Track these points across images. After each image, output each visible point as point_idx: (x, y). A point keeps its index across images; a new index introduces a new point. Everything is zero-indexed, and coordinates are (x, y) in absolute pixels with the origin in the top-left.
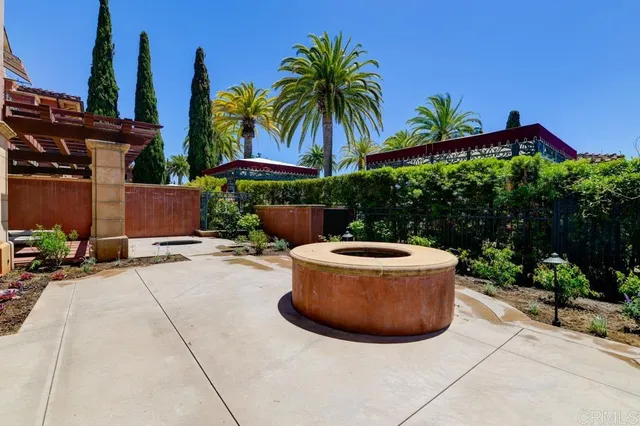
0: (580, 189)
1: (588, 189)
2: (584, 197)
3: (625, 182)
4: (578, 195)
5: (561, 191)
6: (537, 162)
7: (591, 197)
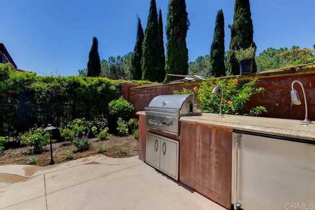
0: (34, 88)
1: (38, 89)
2: (37, 92)
3: (54, 87)
4: (33, 91)
5: (24, 88)
6: (7, 69)
7: (40, 92)
